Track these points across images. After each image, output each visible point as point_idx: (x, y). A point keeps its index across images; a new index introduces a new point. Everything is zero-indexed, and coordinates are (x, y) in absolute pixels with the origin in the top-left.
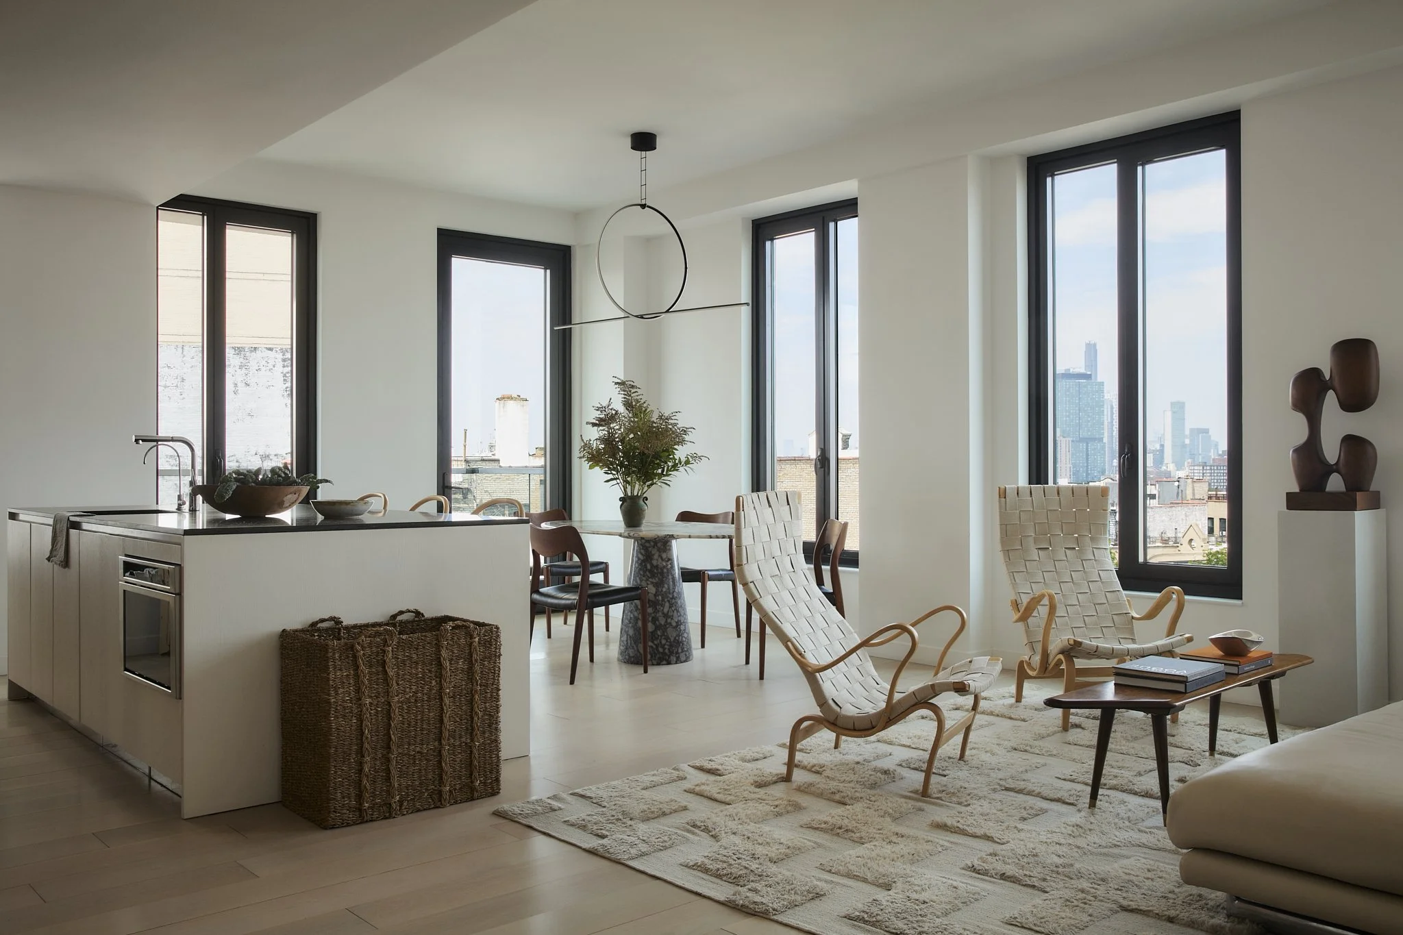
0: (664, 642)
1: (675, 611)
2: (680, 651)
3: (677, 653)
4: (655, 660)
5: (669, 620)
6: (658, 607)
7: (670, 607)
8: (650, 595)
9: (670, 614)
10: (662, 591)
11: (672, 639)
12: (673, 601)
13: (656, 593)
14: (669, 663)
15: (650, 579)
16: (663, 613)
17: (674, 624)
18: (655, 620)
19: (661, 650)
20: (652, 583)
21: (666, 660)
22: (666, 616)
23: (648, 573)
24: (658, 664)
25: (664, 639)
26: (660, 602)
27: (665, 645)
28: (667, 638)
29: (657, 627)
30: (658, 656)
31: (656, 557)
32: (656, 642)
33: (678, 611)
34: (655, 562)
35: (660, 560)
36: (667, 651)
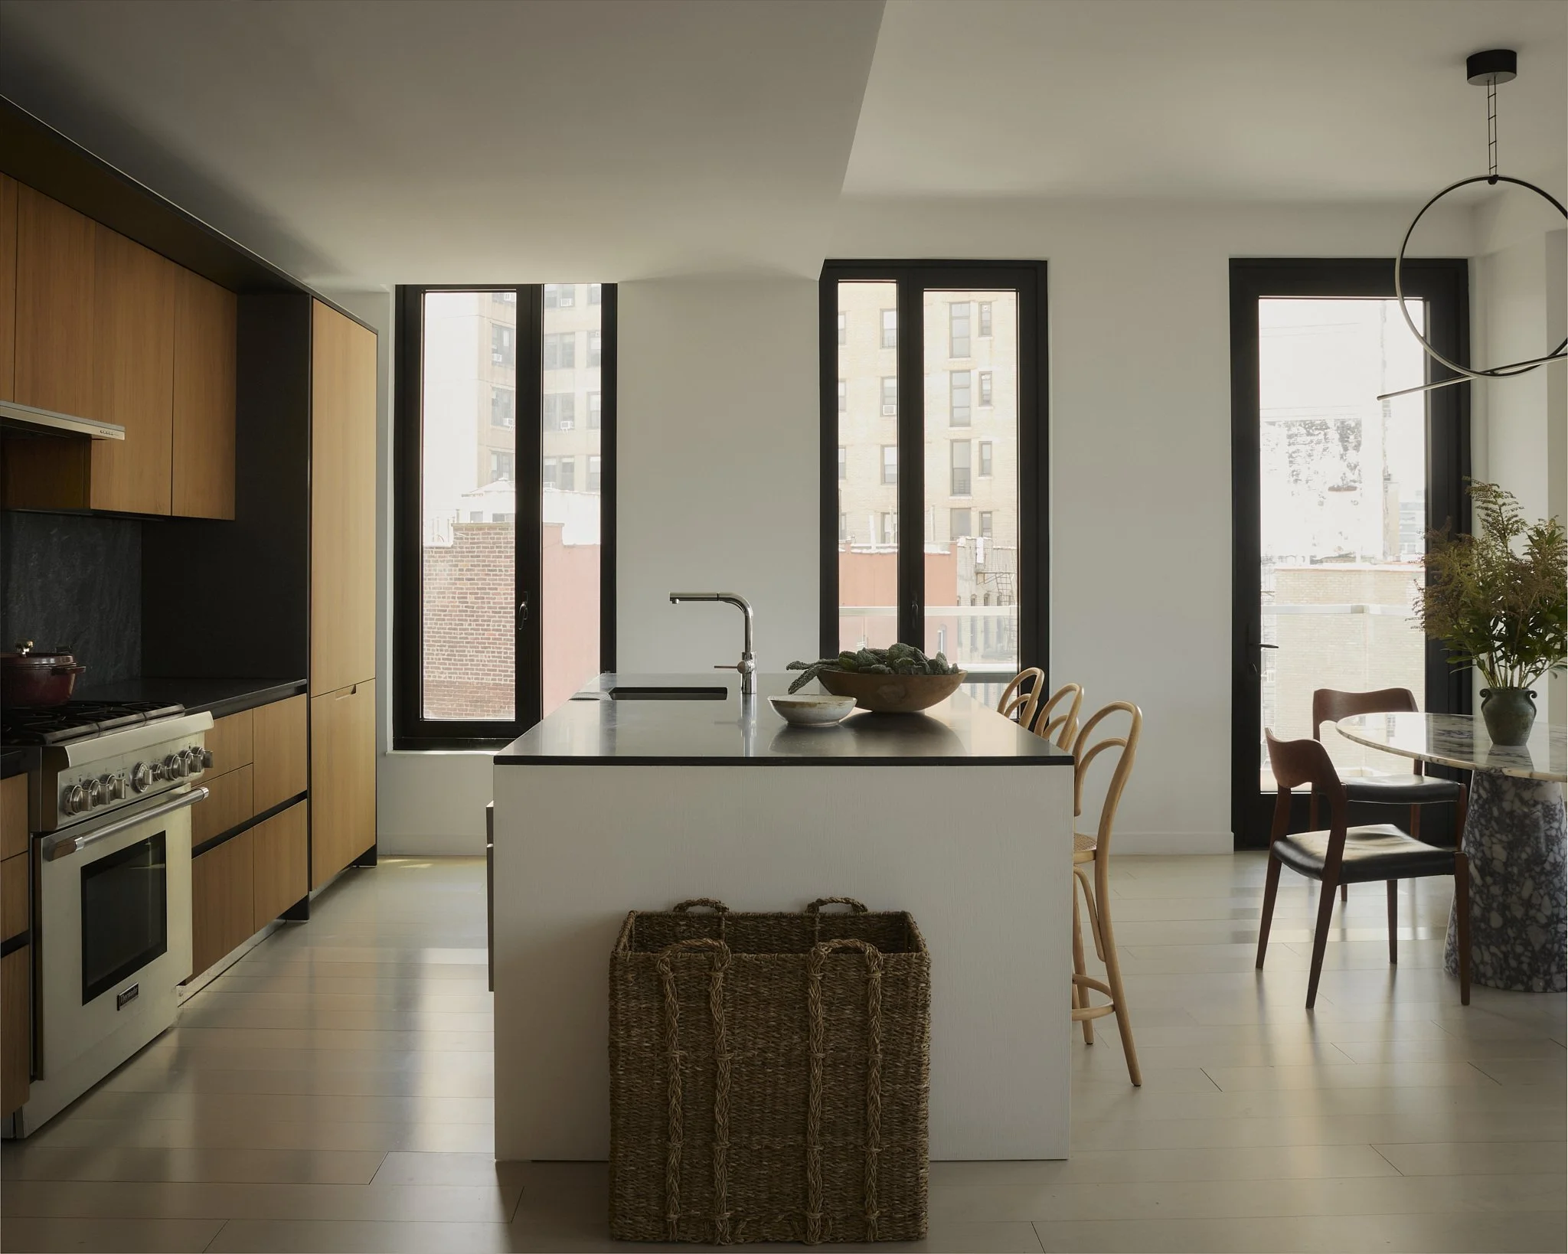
0: (1519, 949)
1: (1546, 898)
2: (1554, 969)
3: (1547, 973)
4: (1501, 979)
5: (1532, 912)
6: (1509, 886)
7: (1535, 889)
8: (1495, 862)
9: (1534, 901)
10: (1519, 857)
11: (1537, 947)
12: (1543, 878)
13: (1508, 859)
14: (1529, 990)
15: (1498, 836)
16: (1520, 898)
17: (1543, 920)
18: (1504, 908)
19: (1513, 963)
20: (1501, 841)
21: (1522, 983)
22: (1528, 904)
23: (1493, 823)
24: (1507, 988)
25: (1521, 944)
26: (1515, 878)
27: (1520, 955)
28: (1527, 944)
29: (1508, 922)
30: (1507, 973)
31: (1510, 796)
32: (1503, 948)
33: (1552, 898)
34: (1506, 806)
35: (1517, 804)
36: (1525, 967)
